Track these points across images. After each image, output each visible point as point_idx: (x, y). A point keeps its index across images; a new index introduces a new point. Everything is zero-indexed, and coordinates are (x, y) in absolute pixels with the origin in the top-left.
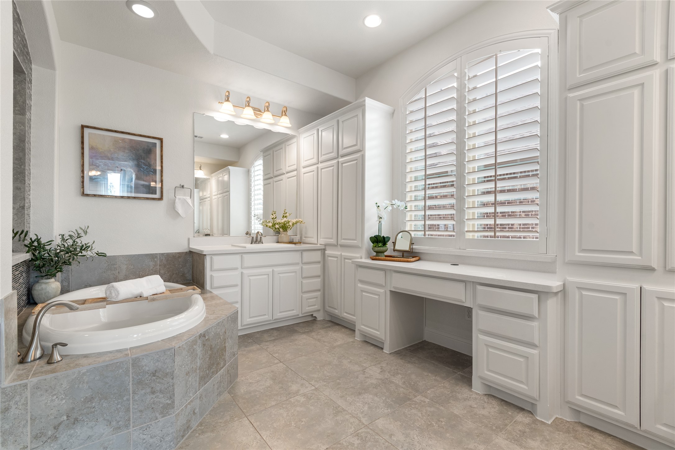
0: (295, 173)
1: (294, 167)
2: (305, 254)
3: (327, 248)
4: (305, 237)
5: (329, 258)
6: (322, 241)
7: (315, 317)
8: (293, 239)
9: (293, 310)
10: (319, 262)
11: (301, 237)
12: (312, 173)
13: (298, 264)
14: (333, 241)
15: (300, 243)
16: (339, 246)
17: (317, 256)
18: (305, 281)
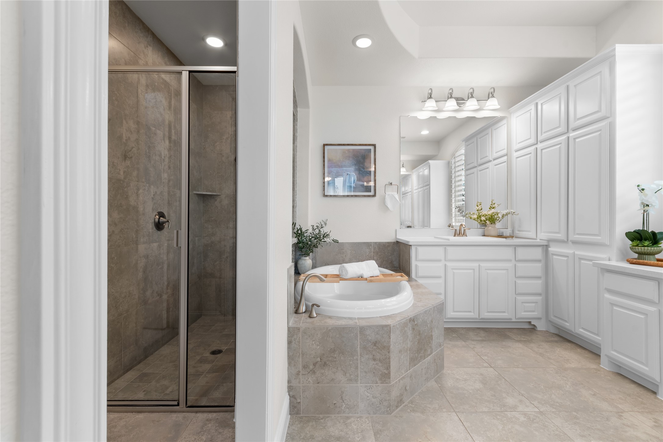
0: (505, 158)
1: (505, 152)
2: (519, 250)
3: (551, 244)
4: (519, 231)
5: (555, 257)
6: (543, 236)
7: (534, 325)
8: (502, 233)
9: (504, 312)
10: (539, 261)
11: (513, 231)
12: (529, 156)
13: (510, 261)
14: (561, 236)
15: (512, 237)
16: (570, 243)
17: (538, 253)
18: (519, 281)
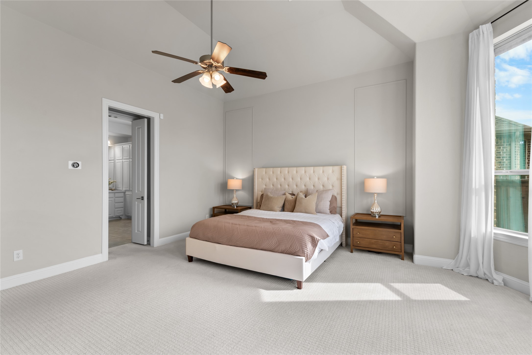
0: (113, 161)
1: (113, 159)
2: (116, 194)
3: (126, 191)
4: (118, 188)
5: (127, 195)
6: (124, 189)
7: (121, 218)
8: (112, 189)
9: (111, 215)
10: (123, 197)
11: (116, 188)
12: (120, 163)
13: (113, 198)
14: (128, 189)
15: (115, 190)
16: (130, 191)
17: (122, 195)
18: (116, 204)
